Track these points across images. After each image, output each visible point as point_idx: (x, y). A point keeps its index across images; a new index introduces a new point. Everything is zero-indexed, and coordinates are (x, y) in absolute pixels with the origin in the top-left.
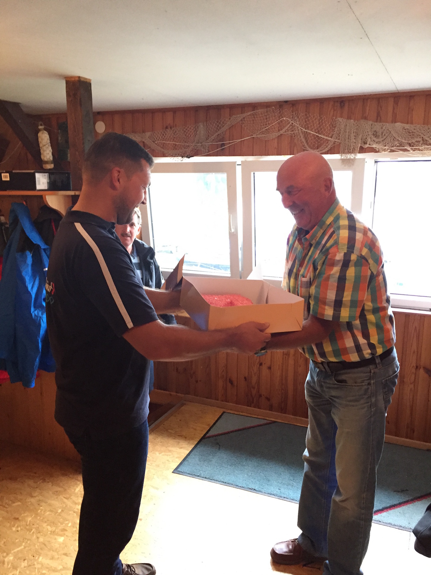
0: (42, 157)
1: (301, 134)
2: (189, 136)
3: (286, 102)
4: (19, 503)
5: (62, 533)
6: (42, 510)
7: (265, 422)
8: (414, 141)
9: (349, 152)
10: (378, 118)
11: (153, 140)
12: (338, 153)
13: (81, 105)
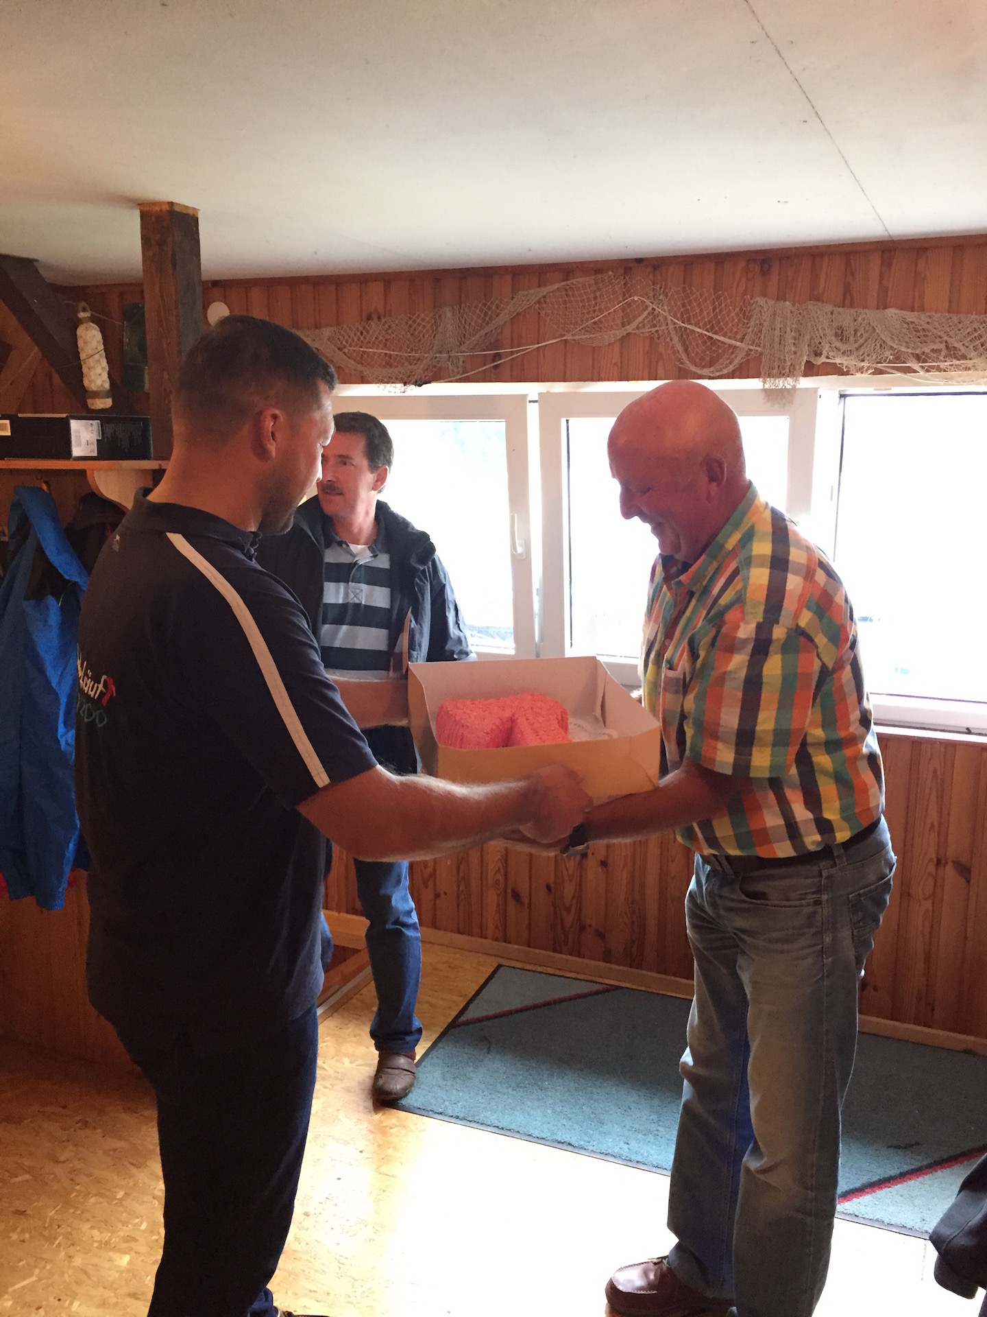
0: (86, 383)
1: (673, 333)
2: (421, 336)
3: (639, 261)
4: (27, 1177)
5: (124, 1246)
6: (79, 1192)
7: (596, 987)
8: (927, 350)
9: (782, 375)
10: (848, 299)
11: (339, 345)
12: (757, 376)
13: (174, 265)
